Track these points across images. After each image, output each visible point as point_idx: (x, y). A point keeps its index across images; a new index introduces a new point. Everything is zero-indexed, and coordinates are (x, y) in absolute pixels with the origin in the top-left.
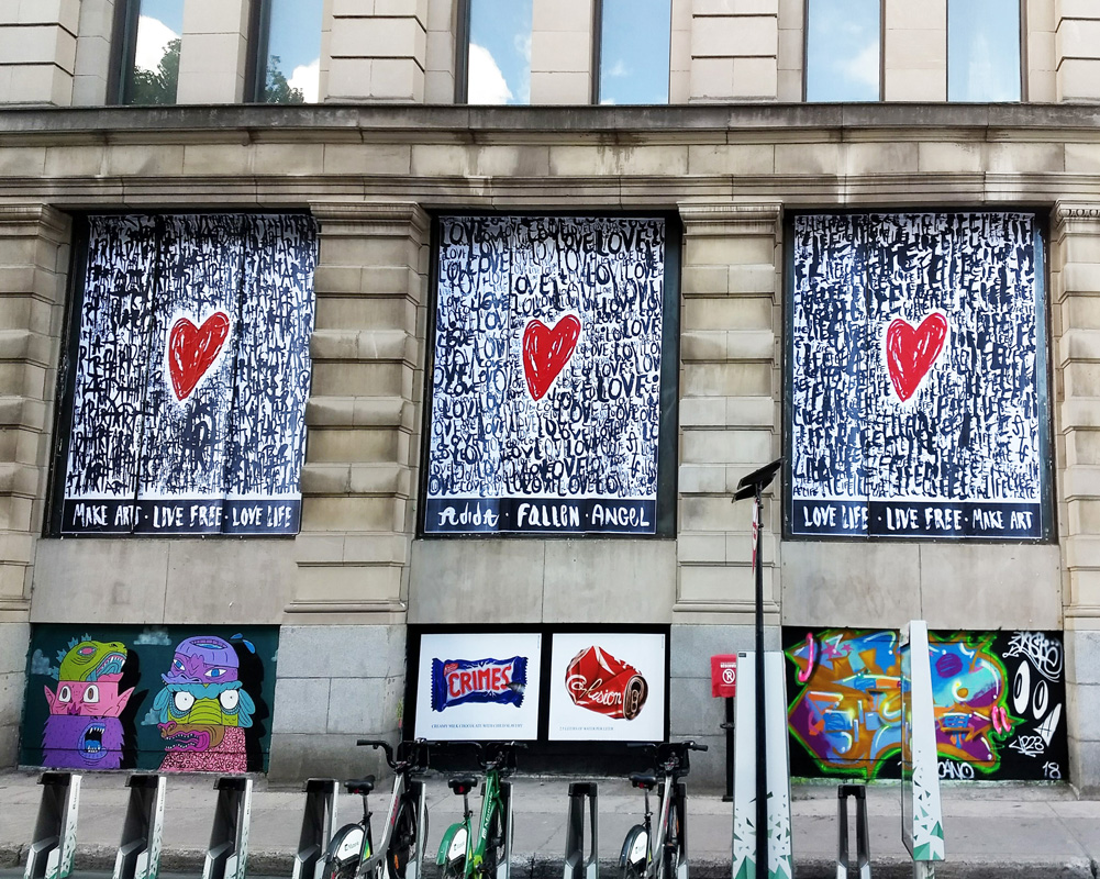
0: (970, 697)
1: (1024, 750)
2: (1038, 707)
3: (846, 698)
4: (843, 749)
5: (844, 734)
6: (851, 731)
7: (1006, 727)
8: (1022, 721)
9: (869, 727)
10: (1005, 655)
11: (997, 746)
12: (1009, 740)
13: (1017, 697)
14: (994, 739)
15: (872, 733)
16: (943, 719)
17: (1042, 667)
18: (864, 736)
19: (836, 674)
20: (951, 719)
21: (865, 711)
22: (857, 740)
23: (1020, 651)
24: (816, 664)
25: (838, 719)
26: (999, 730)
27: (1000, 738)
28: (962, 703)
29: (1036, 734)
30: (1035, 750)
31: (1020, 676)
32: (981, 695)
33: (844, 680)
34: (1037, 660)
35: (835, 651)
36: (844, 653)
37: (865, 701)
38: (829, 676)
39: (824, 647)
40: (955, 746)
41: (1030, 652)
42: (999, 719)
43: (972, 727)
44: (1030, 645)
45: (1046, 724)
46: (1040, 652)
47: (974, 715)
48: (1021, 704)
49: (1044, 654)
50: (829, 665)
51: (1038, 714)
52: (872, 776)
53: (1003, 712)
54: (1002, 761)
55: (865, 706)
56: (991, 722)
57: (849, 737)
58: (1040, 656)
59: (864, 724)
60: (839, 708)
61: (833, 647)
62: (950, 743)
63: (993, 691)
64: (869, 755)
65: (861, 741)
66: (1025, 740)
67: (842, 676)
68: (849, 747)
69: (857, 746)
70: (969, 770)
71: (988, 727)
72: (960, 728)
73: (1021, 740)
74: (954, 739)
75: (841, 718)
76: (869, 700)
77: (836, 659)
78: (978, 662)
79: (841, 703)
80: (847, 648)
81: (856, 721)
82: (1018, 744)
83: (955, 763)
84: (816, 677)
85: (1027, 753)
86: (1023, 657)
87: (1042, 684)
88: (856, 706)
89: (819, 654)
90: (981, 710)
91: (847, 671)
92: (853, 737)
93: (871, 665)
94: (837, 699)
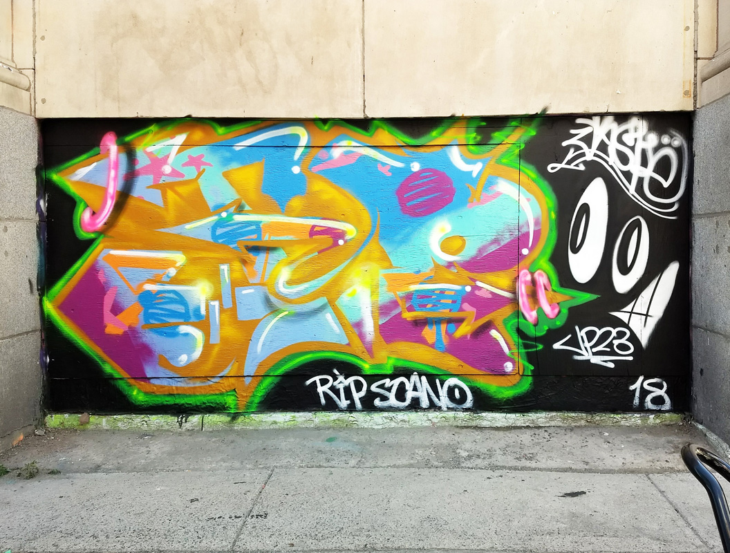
0: (469, 252)
1: (587, 353)
2: (625, 270)
3: (192, 261)
4: (183, 359)
5: (184, 329)
6: (203, 324)
7: (547, 308)
8: (586, 297)
9: (243, 315)
10: (553, 167)
11: (526, 346)
12: (554, 335)
13: (575, 251)
14: (520, 332)
15: (249, 327)
16: (409, 297)
17: (639, 189)
18: (231, 332)
19: (171, 215)
20: (424, 296)
21: (235, 284)
22: (215, 340)
23: (589, 156)
24: (124, 196)
25: (172, 301)
26: (532, 315)
27: (532, 332)
28: (450, 265)
29: (618, 323)
30: (613, 353)
31: (586, 209)
32: (493, 248)
33: (188, 226)
34: (628, 175)
35: (167, 169)
36: (190, 173)
37: (237, 265)
38: (153, 219)
39: (142, 161)
40: (432, 346)
41: (613, 159)
42: (533, 295)
43: (470, 311)
44: (613, 146)
45: (641, 304)
46: (635, 159)
47: (475, 288)
48: (584, 265)
49: (644, 163)
50: (154, 197)
51: (623, 284)
52: (248, 407)
53: (542, 281)
54: (535, 374)
55: (237, 275)
56: (515, 301)
57: (198, 335)
58: (634, 166)
59: (234, 310)
60: (174, 281)
61: (164, 160)
62: (423, 341)
63: (521, 240)
64: (241, 366)
65: (224, 340)
66: (590, 335)
67: (183, 219)
68: (197, 354)
69: (216, 350)
70: (462, 392)
71: (507, 310)
72: (445, 313)
73: (582, 334)
74: (429, 333)
75: (180, 299)
76: (244, 262)
77: (171, 186)
78: (490, 183)
79: (181, 270)
80: (195, 162)
81: (216, 304)
82: (574, 342)
83: (431, 379)
84: (124, 221)
85: (596, 360)
86: (595, 170)
87: (637, 224)
88: (214, 276)
89: (131, 177)
90: (491, 277)
91: (196, 206)
92: (207, 335)
93: (253, 195)
94: (172, 263)
